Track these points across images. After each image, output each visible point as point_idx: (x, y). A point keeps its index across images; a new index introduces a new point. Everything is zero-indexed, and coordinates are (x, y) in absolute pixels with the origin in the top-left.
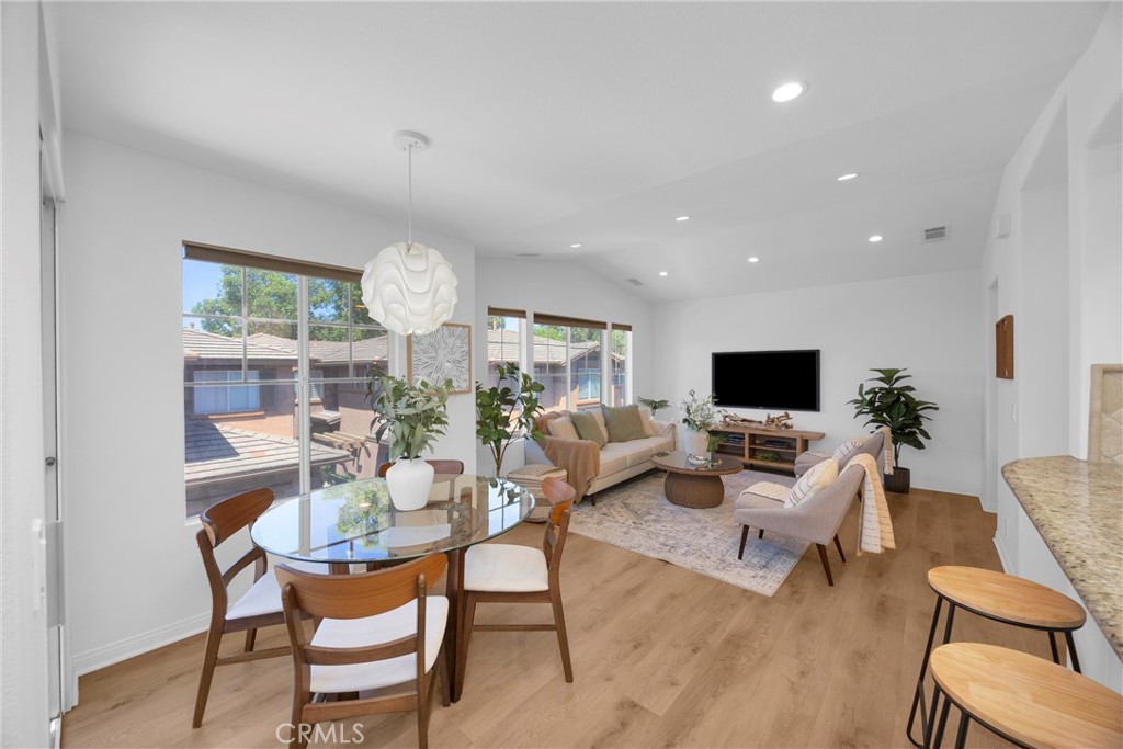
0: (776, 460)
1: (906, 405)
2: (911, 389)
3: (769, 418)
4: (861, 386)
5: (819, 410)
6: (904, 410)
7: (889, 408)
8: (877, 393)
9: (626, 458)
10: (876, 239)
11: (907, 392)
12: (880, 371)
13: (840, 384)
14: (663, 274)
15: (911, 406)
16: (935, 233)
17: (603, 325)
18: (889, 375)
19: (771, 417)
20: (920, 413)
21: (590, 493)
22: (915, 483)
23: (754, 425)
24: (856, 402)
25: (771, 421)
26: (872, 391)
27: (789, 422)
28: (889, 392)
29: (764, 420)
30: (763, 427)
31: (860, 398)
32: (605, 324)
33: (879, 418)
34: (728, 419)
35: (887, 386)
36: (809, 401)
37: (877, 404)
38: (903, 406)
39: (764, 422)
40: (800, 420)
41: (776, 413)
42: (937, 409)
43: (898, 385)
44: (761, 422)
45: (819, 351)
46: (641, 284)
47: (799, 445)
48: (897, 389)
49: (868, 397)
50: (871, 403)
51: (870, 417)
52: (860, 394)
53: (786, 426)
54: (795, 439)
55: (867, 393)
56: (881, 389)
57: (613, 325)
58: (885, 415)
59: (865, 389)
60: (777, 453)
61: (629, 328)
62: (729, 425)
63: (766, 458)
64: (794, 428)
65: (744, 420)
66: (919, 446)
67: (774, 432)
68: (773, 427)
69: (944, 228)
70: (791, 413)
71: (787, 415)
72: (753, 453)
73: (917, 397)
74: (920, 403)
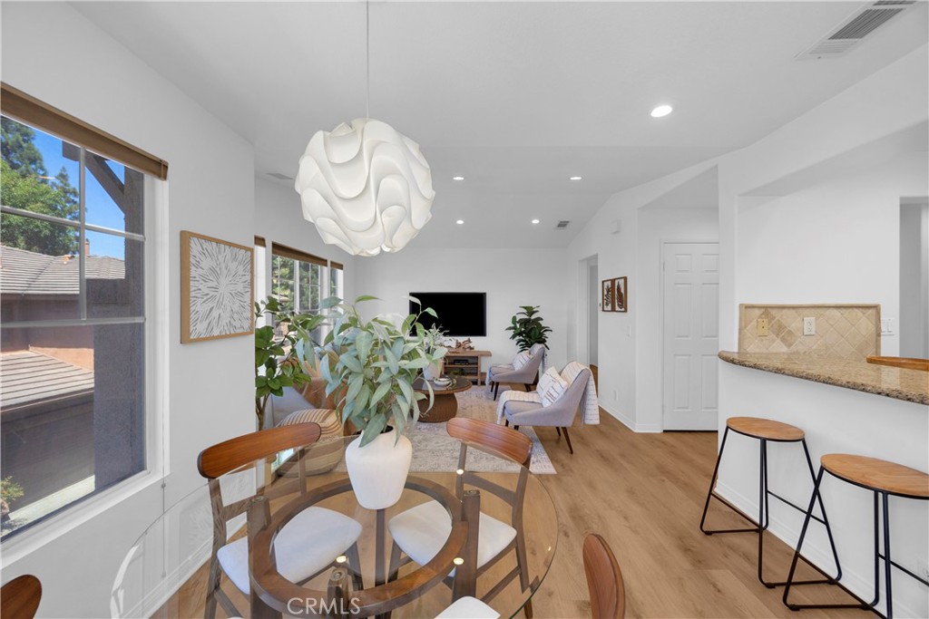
1: (537, 329)
2: (542, 319)
3: (457, 343)
4: (514, 318)
5: (487, 335)
7: (528, 332)
8: (523, 322)
10: (536, 221)
11: (539, 322)
12: (525, 308)
13: (499, 317)
15: (539, 329)
16: (563, 225)
17: (323, 262)
18: (530, 311)
19: (459, 342)
20: (544, 333)
24: (510, 328)
25: (459, 345)
26: (520, 321)
27: (471, 345)
28: (529, 321)
29: (454, 345)
30: (453, 350)
31: (513, 326)
32: (326, 261)
35: (527, 318)
36: (480, 330)
37: (522, 329)
40: (477, 343)
41: (462, 339)
42: (551, 331)
43: (533, 317)
44: (451, 346)
45: (485, 294)
47: (479, 361)
48: (533, 319)
49: (518, 325)
50: (519, 329)
51: (519, 338)
52: (513, 323)
53: (471, 348)
54: (477, 357)
55: (518, 323)
56: (524, 319)
57: (332, 263)
59: (516, 320)
60: (462, 369)
64: (476, 349)
67: (462, 353)
68: (461, 350)
69: (567, 221)
70: (472, 338)
71: (469, 341)
72: (448, 370)
73: (543, 323)
74: (544, 328)
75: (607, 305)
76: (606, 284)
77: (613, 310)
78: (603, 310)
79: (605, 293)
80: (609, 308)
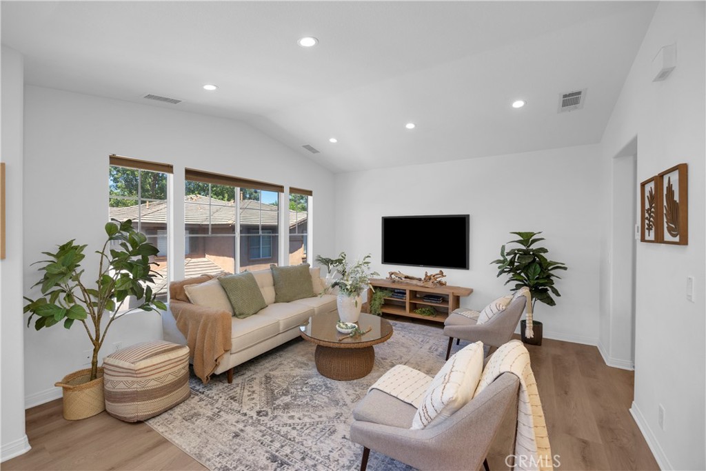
0: (432, 314)
1: (540, 265)
2: (545, 251)
3: (426, 275)
4: (503, 247)
5: (468, 269)
6: (538, 269)
7: (525, 268)
8: (516, 254)
9: (278, 323)
10: (518, 104)
11: (542, 254)
12: (519, 234)
13: (485, 247)
14: (333, 140)
15: (544, 266)
16: (571, 99)
17: (280, 189)
18: (527, 238)
19: (429, 275)
20: (551, 272)
21: (219, 371)
22: (547, 334)
23: (414, 282)
24: (498, 262)
25: (428, 278)
26: (513, 252)
27: (443, 280)
28: (526, 253)
29: (423, 277)
30: (421, 284)
31: (502, 259)
32: (283, 187)
33: (519, 278)
34: (393, 276)
35: (524, 248)
36: (460, 261)
37: (516, 264)
38: (538, 266)
39: (423, 279)
40: (453, 277)
41: (432, 271)
42: (565, 269)
43: (534, 247)
44: (420, 280)
45: (468, 216)
46: (318, 152)
47: (451, 300)
48: (532, 250)
49: (509, 258)
50: (512, 262)
51: (511, 275)
52: (502, 255)
53: (441, 284)
54: (448, 295)
55: (508, 254)
56: (519, 250)
58: (522, 274)
59: (507, 250)
60: (434, 308)
61: (310, 193)
62: (394, 282)
63: (424, 312)
64: (447, 284)
65: (406, 277)
66: (551, 302)
67: (431, 289)
68: (430, 284)
69: (579, 93)
70: (446, 271)
71: (441, 273)
72: (414, 307)
73: (548, 257)
74: (551, 263)
75: (649, 229)
76: (648, 188)
77: (659, 239)
78: (643, 240)
79: (647, 206)
80: (651, 236)
